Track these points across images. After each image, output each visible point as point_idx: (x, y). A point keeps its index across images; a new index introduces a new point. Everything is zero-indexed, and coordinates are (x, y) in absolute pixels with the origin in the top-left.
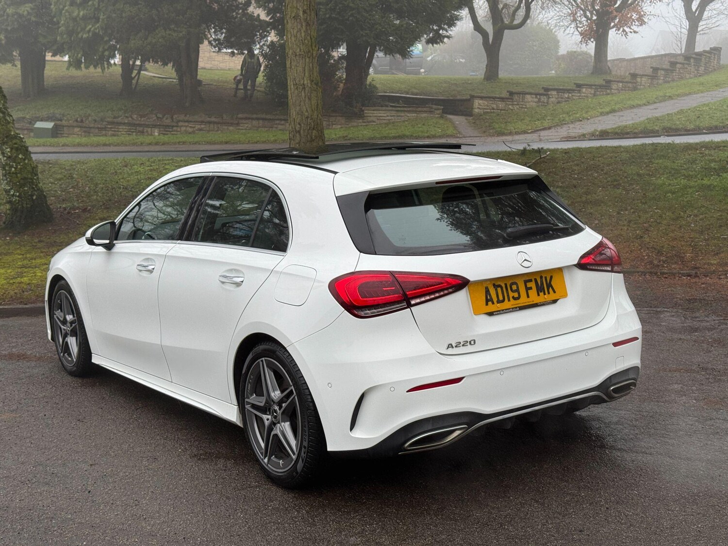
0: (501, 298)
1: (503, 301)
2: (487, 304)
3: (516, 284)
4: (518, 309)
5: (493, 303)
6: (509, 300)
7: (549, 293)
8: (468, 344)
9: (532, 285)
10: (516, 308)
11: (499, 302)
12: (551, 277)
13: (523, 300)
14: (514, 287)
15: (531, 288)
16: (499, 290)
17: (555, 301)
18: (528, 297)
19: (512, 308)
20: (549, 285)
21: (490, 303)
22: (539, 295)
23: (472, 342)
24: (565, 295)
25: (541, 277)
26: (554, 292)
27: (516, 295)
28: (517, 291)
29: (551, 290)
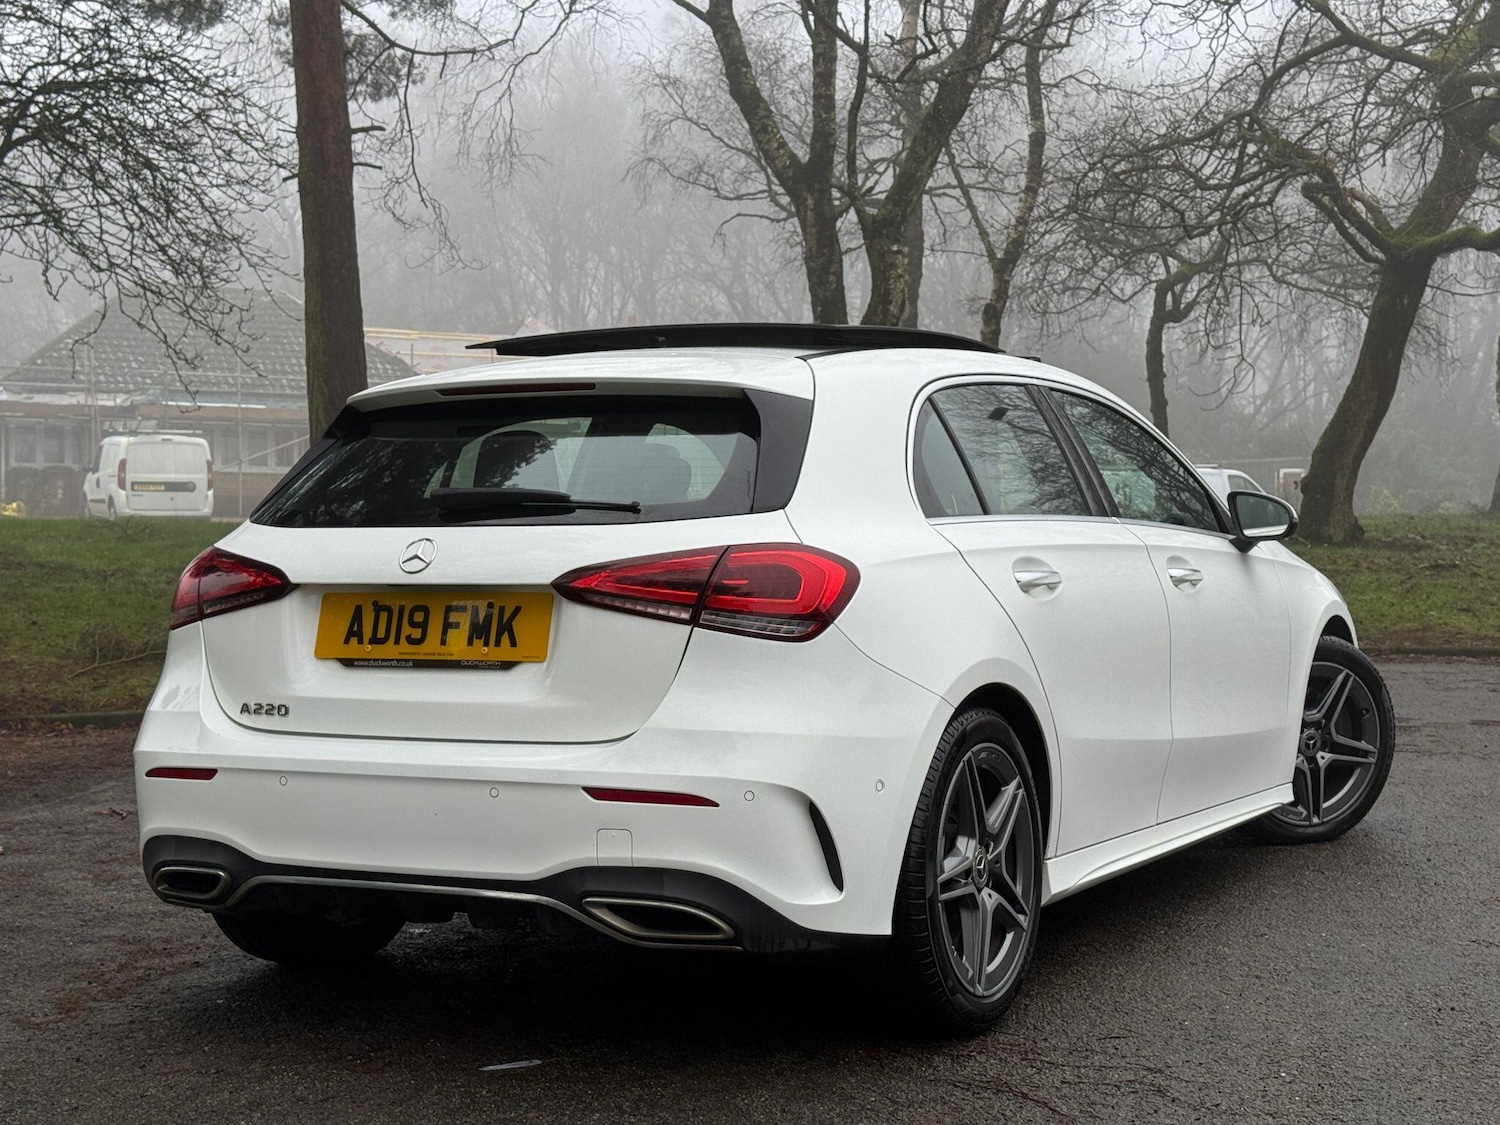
0: (381, 634)
1: (383, 641)
2: (347, 641)
3: (426, 611)
4: (411, 664)
5: (360, 642)
6: (397, 641)
7: (498, 643)
8: (276, 712)
9: (462, 619)
10: (408, 660)
11: (374, 640)
13: (431, 649)
14: (419, 617)
15: (457, 626)
16: (384, 616)
17: (507, 666)
18: (443, 642)
19: (398, 661)
20: (506, 628)
21: (354, 640)
22: (470, 644)
23: (283, 710)
24: (538, 657)
25: (492, 603)
26: (513, 643)
27: (417, 633)
28: (424, 626)
29: (505, 638)
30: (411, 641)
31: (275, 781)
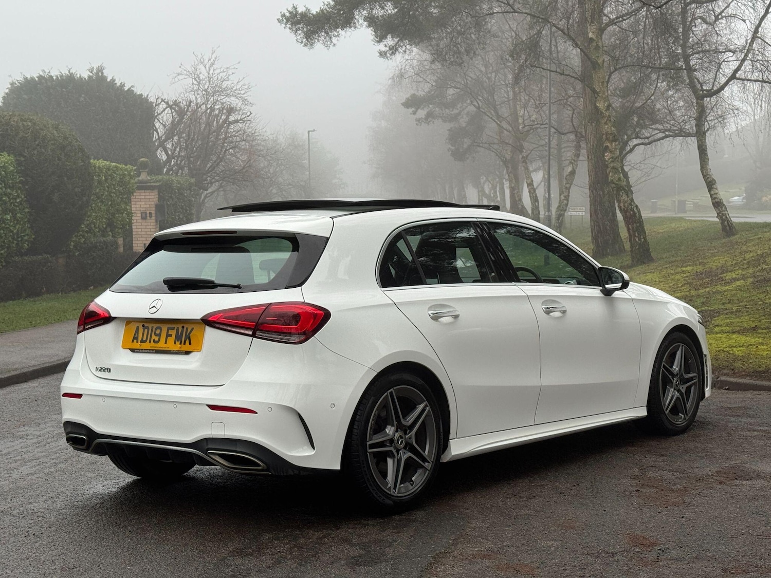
0: (144, 339)
1: (145, 342)
2: (133, 341)
3: (161, 329)
4: (154, 351)
5: (137, 342)
6: (150, 342)
7: (185, 344)
8: (106, 371)
9: (173, 332)
11: (142, 341)
12: (193, 329)
13: (161, 345)
14: (158, 332)
15: (171, 336)
16: (146, 330)
17: (187, 353)
18: (166, 343)
19: (150, 350)
20: (188, 337)
21: (135, 341)
22: (175, 343)
23: (108, 370)
24: (199, 350)
26: (190, 344)
27: (157, 339)
28: (159, 335)
29: (187, 341)
30: (155, 342)
31: (101, 399)
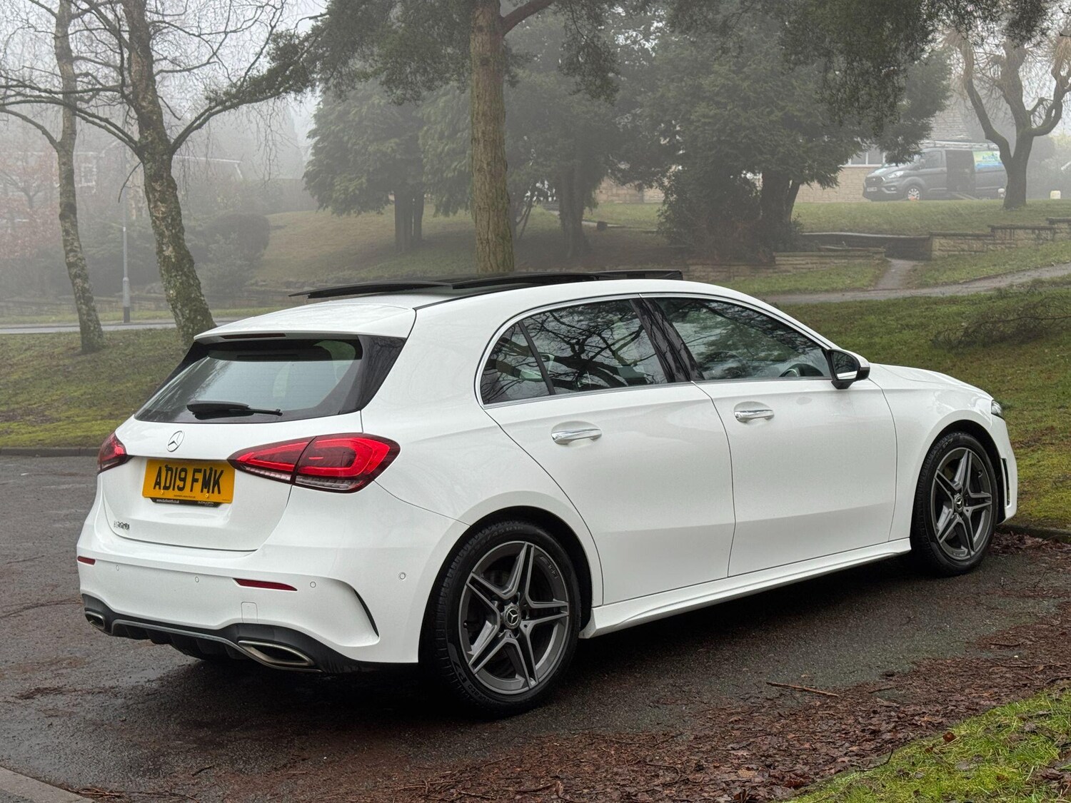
0: (168, 485)
1: (168, 488)
2: (155, 488)
4: (179, 502)
5: (160, 488)
6: (174, 489)
7: (213, 492)
9: (200, 476)
10: (178, 500)
11: (165, 488)
12: (222, 472)
13: (186, 494)
14: (183, 475)
15: (197, 480)
16: (170, 473)
17: (216, 505)
18: (191, 490)
19: (174, 500)
20: (217, 483)
21: (157, 487)
22: (202, 491)
23: (127, 526)
24: (229, 501)
25: (211, 469)
26: (219, 492)
27: (181, 484)
28: (184, 480)
29: (216, 489)
30: (179, 489)
31: (113, 568)
